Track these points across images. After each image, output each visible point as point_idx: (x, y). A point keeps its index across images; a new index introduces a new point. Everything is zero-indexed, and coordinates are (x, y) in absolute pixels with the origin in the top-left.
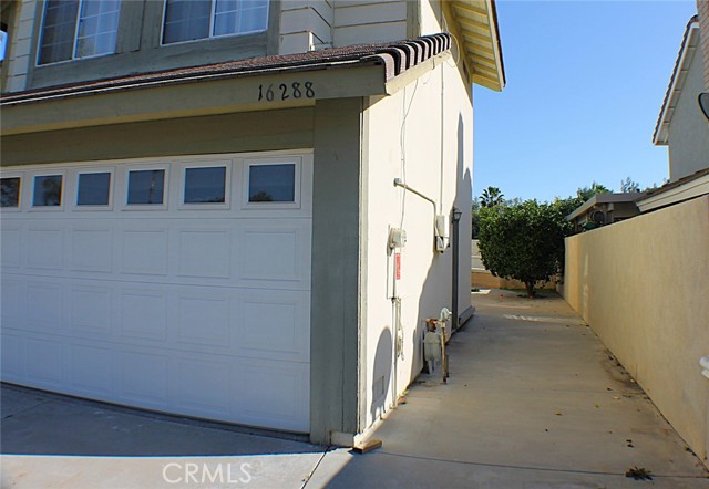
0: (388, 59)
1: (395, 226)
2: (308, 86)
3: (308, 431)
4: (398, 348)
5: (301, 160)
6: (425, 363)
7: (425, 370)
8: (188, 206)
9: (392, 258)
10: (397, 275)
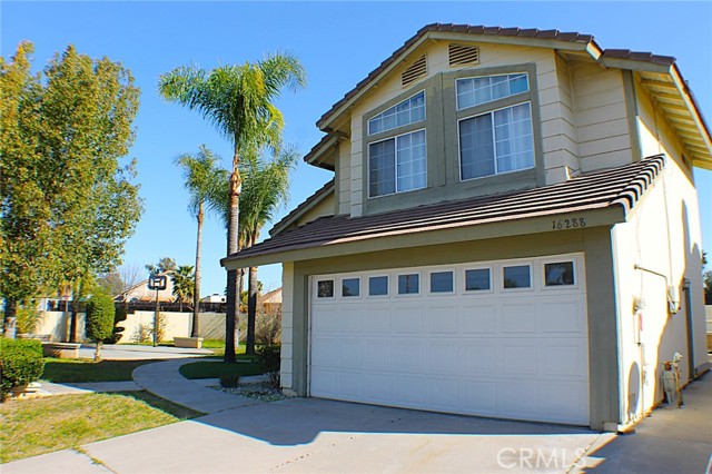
0: (624, 201)
1: (638, 296)
2: (582, 220)
3: (588, 424)
4: (644, 377)
5: (577, 260)
6: (665, 395)
7: (665, 401)
8: (508, 290)
9: (637, 317)
10: (641, 328)
